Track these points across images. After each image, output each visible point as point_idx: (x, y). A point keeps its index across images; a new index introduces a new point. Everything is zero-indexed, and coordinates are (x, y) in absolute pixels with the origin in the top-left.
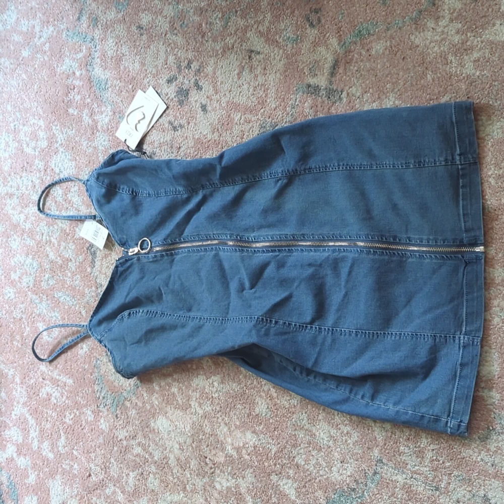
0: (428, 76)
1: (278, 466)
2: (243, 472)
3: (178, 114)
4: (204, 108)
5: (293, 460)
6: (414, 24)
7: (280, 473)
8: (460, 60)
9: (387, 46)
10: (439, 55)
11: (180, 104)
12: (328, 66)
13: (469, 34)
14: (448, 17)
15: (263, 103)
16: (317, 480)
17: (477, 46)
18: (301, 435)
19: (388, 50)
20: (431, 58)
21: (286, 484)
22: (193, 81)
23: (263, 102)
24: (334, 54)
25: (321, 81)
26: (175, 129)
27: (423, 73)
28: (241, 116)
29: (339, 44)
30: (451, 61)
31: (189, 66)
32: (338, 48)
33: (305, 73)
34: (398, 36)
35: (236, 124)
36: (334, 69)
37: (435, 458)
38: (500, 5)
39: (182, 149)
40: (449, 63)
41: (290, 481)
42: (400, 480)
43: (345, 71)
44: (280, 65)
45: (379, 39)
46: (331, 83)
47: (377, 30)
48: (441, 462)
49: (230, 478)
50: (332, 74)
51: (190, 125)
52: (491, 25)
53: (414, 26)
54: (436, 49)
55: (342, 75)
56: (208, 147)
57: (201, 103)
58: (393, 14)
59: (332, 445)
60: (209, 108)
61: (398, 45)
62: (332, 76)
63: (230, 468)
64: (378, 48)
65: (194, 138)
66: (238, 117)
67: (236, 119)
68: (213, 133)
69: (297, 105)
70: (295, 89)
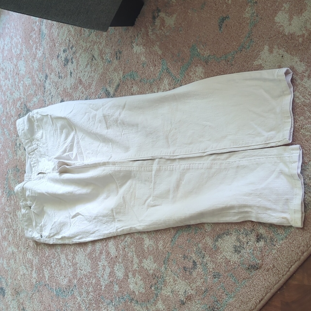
1: (46, 262)
2: (36, 256)
3: (62, 70)
4: (71, 73)
5: (51, 264)
7: (46, 266)
11: (64, 66)
12: (116, 84)
15: (90, 85)
16: (55, 278)
18: (57, 255)
21: (46, 272)
22: (71, 57)
24: (120, 80)
25: (111, 91)
26: (59, 77)
28: (81, 88)
29: (122, 76)
31: (72, 48)
32: (122, 78)
33: (107, 82)
34: (143, 88)
36: (117, 88)
37: (91, 299)
39: (59, 89)
41: (48, 272)
42: (79, 299)
43: (120, 92)
44: (101, 71)
45: (136, 85)
46: (114, 94)
47: (137, 79)
48: (92, 302)
49: (32, 255)
50: (116, 90)
51: (65, 79)
53: (149, 86)
56: (67, 95)
57: (71, 71)
58: (145, 74)
59: (64, 267)
60: (72, 75)
63: (33, 251)
64: (135, 89)
65: (64, 87)
66: (80, 87)
67: (79, 88)
68: (71, 89)
69: (100, 97)
70: (102, 87)
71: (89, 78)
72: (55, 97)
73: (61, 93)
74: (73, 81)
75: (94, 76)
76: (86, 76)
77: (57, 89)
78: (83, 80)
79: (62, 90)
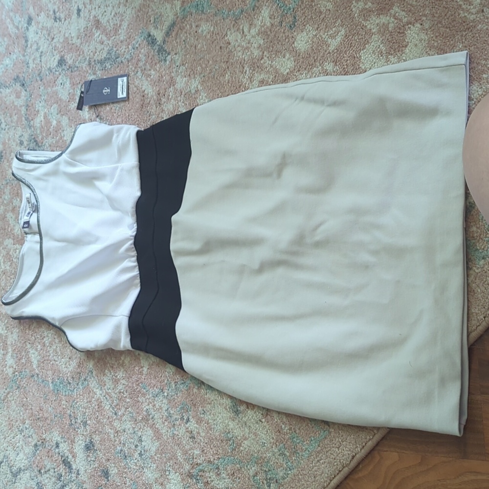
0: (227, 75)
1: (33, 337)
2: (13, 329)
3: (61, 7)
4: (79, 11)
5: (43, 339)
6: (235, 21)
7: (33, 344)
8: (252, 75)
9: (210, 31)
10: (240, 61)
12: (167, 24)
13: (265, 53)
14: (258, 27)
15: (116, 31)
16: (51, 363)
17: (267, 68)
19: (209, 35)
20: (234, 59)
21: (34, 353)
23: (116, 29)
24: (175, 15)
25: (159, 35)
26: (55, 19)
27: (224, 71)
28: (100, 34)
29: (180, 9)
30: (246, 71)
32: (179, 11)
33: (150, 21)
34: (220, 26)
35: (94, 39)
36: (170, 29)
37: (122, 391)
38: (295, 39)
39: (55, 40)
40: (244, 72)
41: (37, 353)
42: (98, 393)
43: (176, 36)
44: (138, 3)
45: (207, 21)
46: (164, 42)
47: (209, 11)
48: (125, 396)
49: (4, 329)
50: (168, 34)
51: (66, 21)
52: (282, 55)
53: (233, 22)
54: (240, 54)
55: (173, 39)
56: (71, 49)
57: (78, 6)
58: (224, 3)
60: (82, 14)
61: (218, 34)
62: (166, 35)
63: (6, 321)
64: (204, 28)
65: (64, 36)
66: (98, 34)
67: (96, 36)
68: (78, 38)
69: (137, 48)
70: (140, 31)
71: (114, 16)
72: (48, 54)
73: (60, 47)
74: (82, 23)
75: (124, 12)
76: (108, 13)
77: (50, 40)
78: (103, 21)
79: (61, 40)
